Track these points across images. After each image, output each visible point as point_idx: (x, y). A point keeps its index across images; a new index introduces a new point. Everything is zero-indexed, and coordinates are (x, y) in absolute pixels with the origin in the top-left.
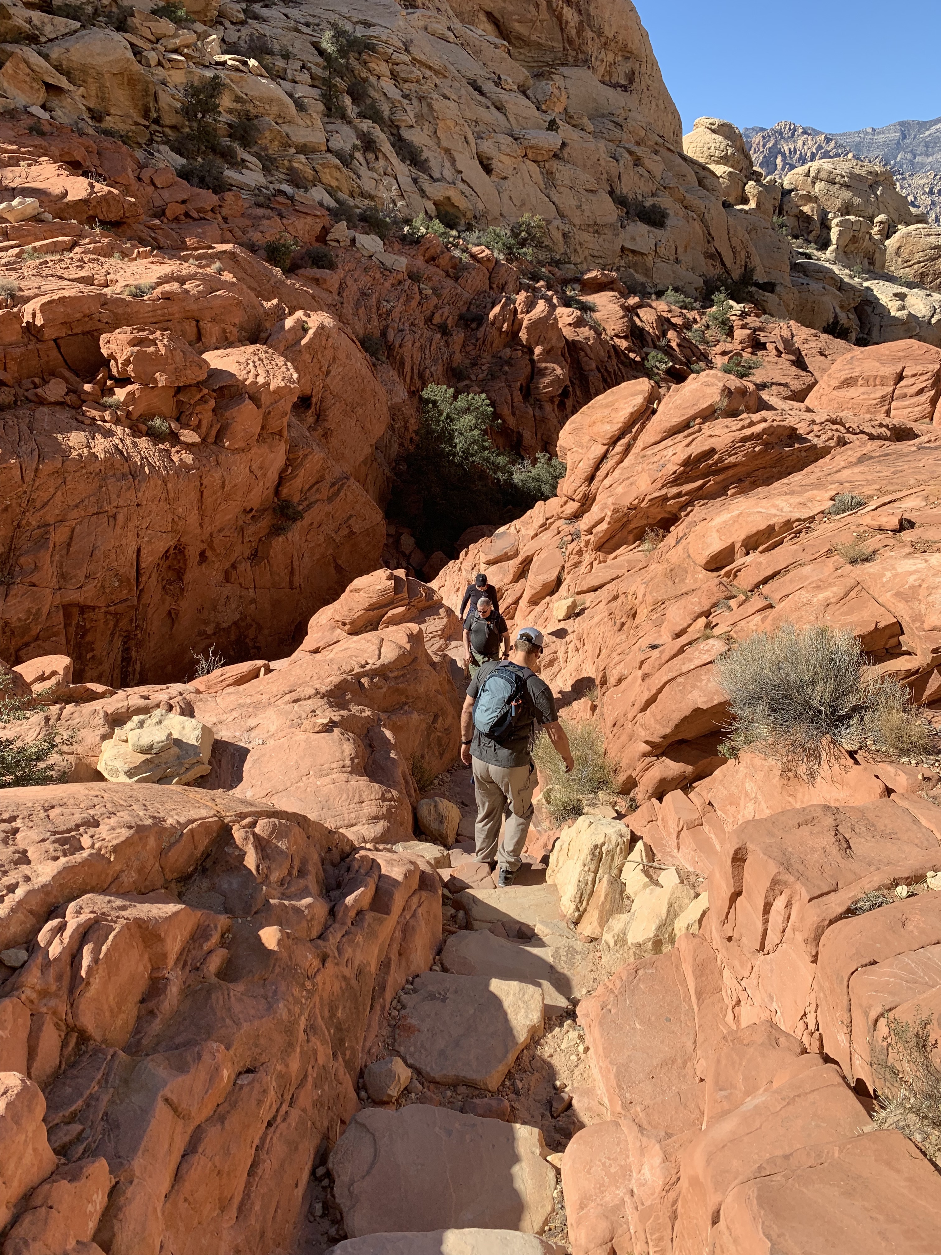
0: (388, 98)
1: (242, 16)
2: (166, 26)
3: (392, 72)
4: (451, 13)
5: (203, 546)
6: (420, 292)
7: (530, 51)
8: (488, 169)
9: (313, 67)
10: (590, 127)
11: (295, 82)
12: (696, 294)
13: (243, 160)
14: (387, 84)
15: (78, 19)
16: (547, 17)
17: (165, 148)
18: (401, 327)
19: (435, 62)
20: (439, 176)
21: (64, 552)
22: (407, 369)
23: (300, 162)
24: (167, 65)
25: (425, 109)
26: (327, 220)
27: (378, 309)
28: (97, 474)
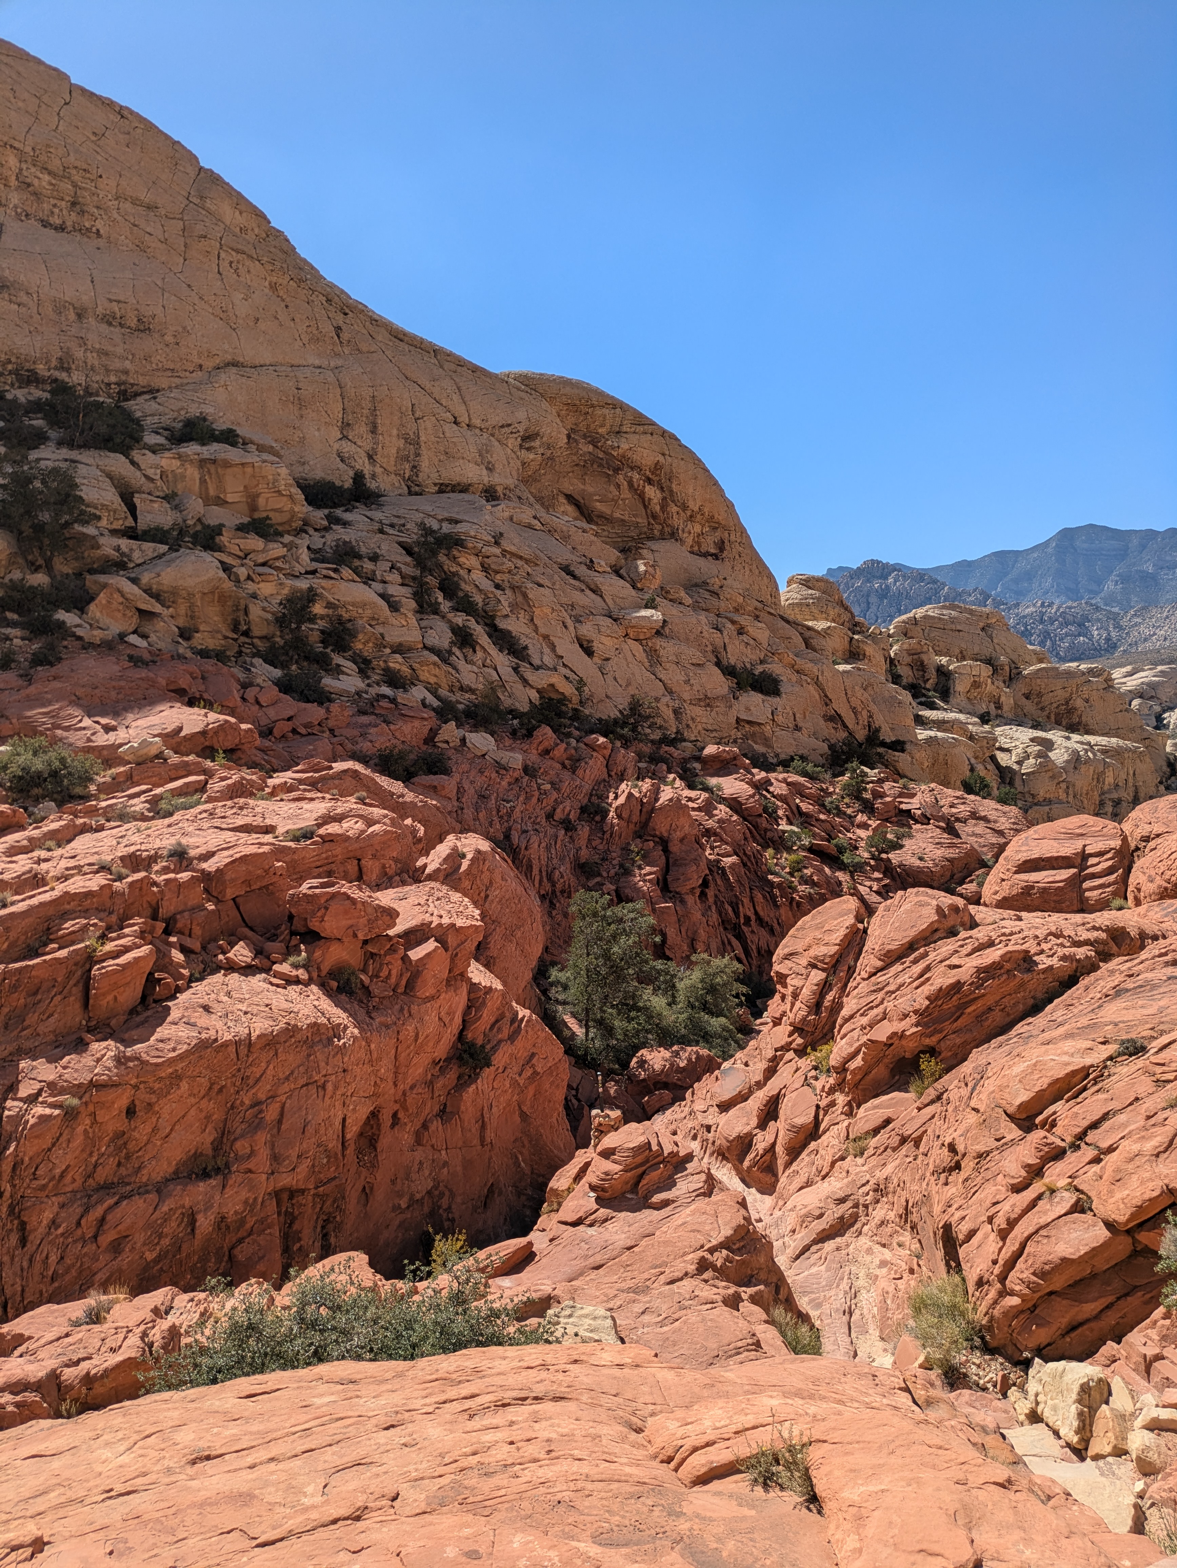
0: (480, 590)
1: (325, 523)
2: (254, 542)
3: (482, 565)
4: (532, 499)
5: (396, 1107)
6: (539, 789)
7: (613, 528)
8: (589, 652)
9: (402, 566)
10: (688, 601)
11: (385, 582)
12: (822, 761)
13: (338, 666)
14: (478, 576)
15: (166, 544)
16: (629, 496)
17: (258, 661)
18: (524, 828)
19: (525, 552)
20: (539, 663)
21: (275, 1131)
22: (536, 871)
23: (396, 663)
24: (257, 578)
25: (520, 599)
26: (434, 722)
27: (498, 811)
28: (305, 1042)
